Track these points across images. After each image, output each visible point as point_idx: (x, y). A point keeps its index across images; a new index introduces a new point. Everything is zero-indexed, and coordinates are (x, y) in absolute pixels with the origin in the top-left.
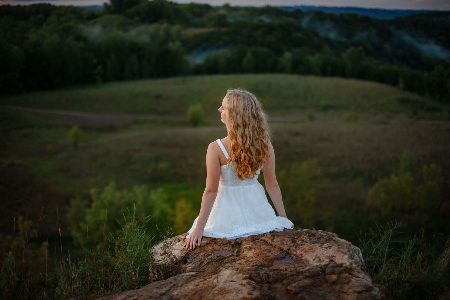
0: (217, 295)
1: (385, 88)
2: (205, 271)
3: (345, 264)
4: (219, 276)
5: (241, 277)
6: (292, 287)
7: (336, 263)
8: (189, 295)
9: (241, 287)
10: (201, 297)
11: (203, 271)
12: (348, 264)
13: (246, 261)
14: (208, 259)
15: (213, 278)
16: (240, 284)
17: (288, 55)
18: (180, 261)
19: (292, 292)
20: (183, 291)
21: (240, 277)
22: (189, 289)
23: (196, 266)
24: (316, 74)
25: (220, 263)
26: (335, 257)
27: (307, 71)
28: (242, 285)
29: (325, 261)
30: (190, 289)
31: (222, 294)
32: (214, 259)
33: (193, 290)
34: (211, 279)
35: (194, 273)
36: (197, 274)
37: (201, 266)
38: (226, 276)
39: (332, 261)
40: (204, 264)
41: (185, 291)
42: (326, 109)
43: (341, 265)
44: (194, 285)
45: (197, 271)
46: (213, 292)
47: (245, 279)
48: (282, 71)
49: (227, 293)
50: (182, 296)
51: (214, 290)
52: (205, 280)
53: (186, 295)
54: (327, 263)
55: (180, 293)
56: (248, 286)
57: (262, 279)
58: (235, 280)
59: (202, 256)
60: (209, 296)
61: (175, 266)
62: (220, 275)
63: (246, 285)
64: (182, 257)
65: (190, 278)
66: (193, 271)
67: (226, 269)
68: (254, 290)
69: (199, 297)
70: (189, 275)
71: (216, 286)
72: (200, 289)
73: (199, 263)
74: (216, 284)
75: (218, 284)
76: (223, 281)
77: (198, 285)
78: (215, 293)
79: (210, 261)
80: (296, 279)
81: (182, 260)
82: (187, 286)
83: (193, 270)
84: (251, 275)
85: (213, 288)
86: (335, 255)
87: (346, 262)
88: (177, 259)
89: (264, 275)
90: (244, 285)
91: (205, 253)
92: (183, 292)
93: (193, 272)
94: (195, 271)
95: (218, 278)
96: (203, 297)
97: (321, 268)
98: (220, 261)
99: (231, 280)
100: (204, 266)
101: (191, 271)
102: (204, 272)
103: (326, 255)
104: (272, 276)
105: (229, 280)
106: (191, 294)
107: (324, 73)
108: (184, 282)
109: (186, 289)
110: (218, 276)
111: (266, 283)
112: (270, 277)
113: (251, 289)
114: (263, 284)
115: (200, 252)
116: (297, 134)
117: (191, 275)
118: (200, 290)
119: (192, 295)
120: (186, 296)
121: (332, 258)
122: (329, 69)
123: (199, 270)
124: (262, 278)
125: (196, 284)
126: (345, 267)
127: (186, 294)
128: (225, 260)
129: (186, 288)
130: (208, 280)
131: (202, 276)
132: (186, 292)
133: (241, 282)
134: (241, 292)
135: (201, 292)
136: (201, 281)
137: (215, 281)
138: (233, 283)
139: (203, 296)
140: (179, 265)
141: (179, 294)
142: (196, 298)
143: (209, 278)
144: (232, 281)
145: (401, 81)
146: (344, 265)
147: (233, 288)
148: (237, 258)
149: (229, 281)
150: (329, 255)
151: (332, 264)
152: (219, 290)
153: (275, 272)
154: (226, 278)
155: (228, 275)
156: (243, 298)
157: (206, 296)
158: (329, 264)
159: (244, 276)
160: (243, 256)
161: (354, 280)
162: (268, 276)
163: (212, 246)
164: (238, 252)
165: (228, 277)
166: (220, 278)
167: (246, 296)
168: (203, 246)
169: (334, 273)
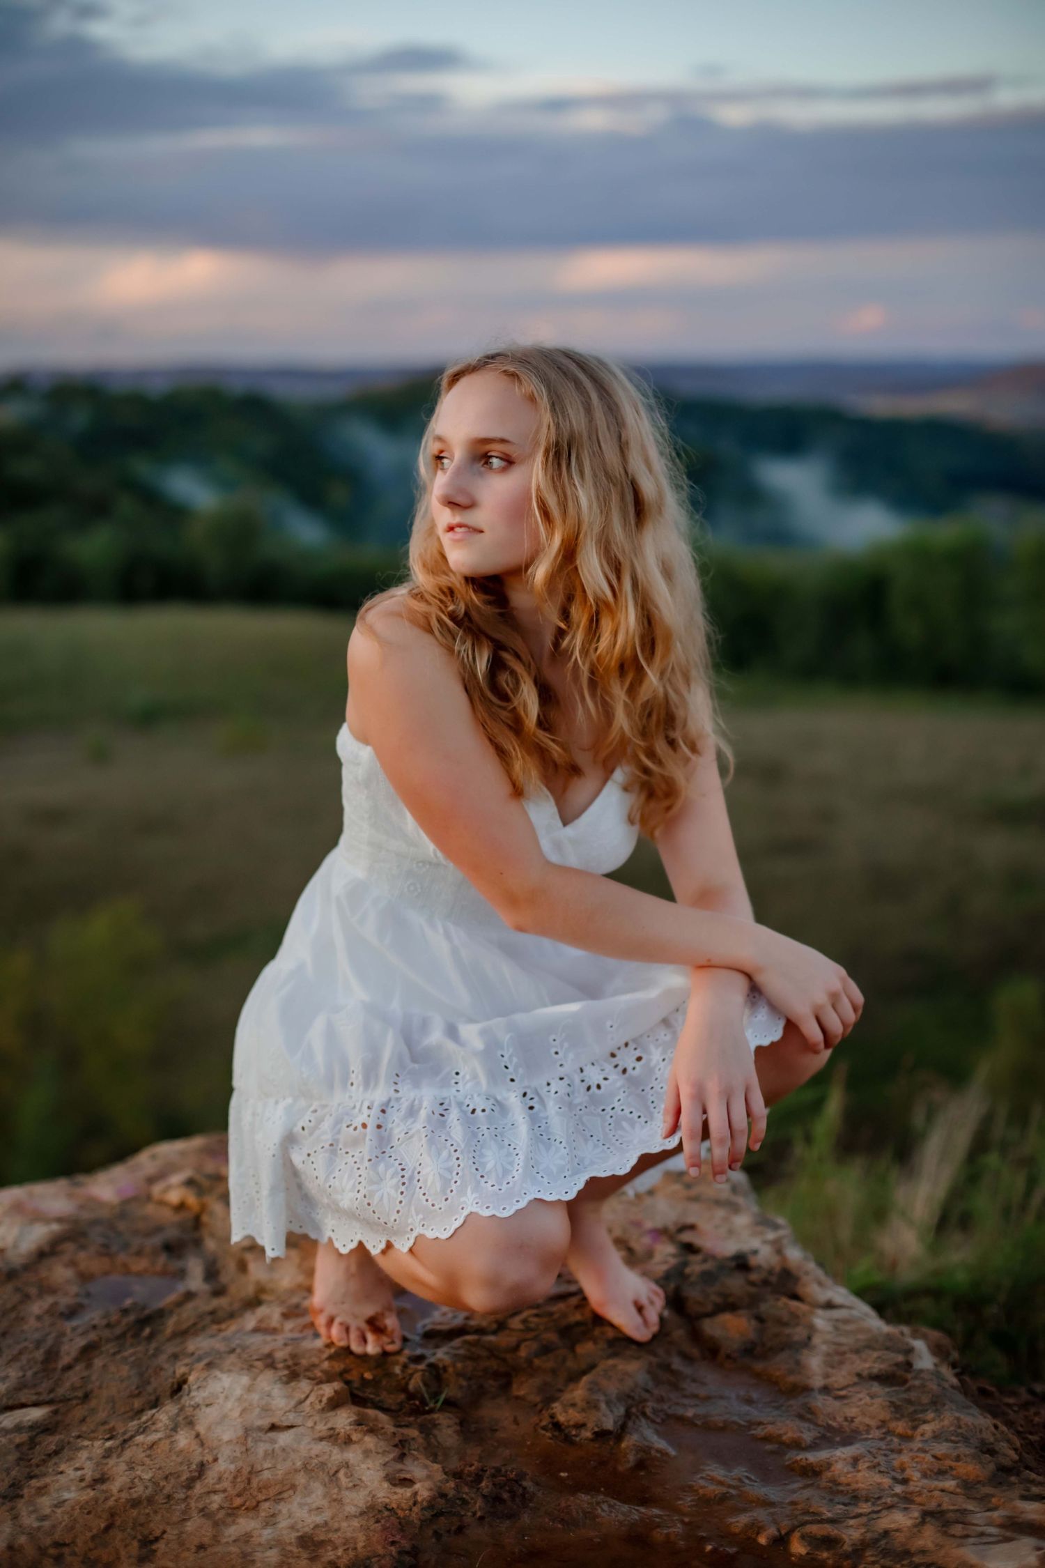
0: (229, 1515)
2: (92, 1391)
3: (755, 1252)
4: (189, 1411)
5: (311, 1399)
6: (573, 1405)
7: (711, 1255)
8: (79, 1542)
9: (336, 1455)
10: (148, 1542)
11: (80, 1394)
13: (285, 1310)
14: (80, 1330)
15: (160, 1425)
16: (321, 1439)
19: (587, 1434)
20: (36, 1524)
21: (307, 1397)
22: (67, 1507)
23: (29, 1374)
25: (151, 1337)
26: (692, 1227)
28: (332, 1437)
29: (658, 1257)
30: (73, 1508)
31: (256, 1507)
32: (108, 1326)
33: (88, 1509)
34: (159, 1435)
35: (36, 1414)
36: (59, 1418)
37: (55, 1369)
38: (231, 1407)
39: (690, 1248)
40: (65, 1360)
41: (47, 1524)
43: (741, 1263)
44: (82, 1480)
45: (45, 1397)
46: (200, 1505)
47: (334, 1404)
49: (278, 1498)
50: (42, 1551)
51: (198, 1488)
52: (125, 1441)
53: (65, 1545)
54: (673, 1261)
55: (23, 1539)
56: (370, 1441)
57: (411, 1387)
58: (291, 1418)
59: (39, 1318)
60: (190, 1526)
62: (197, 1406)
63: (355, 1437)
65: (32, 1443)
66: (23, 1400)
67: (210, 1365)
68: (402, 1457)
69: (135, 1544)
70: (18, 1428)
71: (202, 1467)
72: (124, 1495)
73: (39, 1355)
74: (197, 1459)
75: (210, 1458)
76: (227, 1434)
77: (101, 1479)
78: (215, 1506)
79: (93, 1336)
80: (570, 1364)
82: (42, 1491)
83: (24, 1397)
84: (349, 1377)
85: (192, 1480)
86: (690, 1220)
87: (755, 1243)
89: (413, 1366)
90: (348, 1441)
91: (50, 1300)
92: (39, 1528)
94: (34, 1398)
95: (191, 1423)
96: (157, 1539)
98: (142, 1329)
99: (266, 1422)
100: (68, 1368)
101: (10, 1403)
102: (86, 1397)
103: (648, 1224)
104: (451, 1370)
105: (259, 1423)
106: (89, 1534)
108: (14, 1473)
109: (47, 1511)
110: (182, 1409)
111: (441, 1410)
112: (445, 1376)
113: (391, 1456)
114: (428, 1417)
115: (21, 1302)
117: (32, 1428)
118: (128, 1501)
119: (93, 1538)
120: (66, 1550)
121: (687, 1237)
123: (51, 1391)
124: (407, 1384)
125: (89, 1473)
126: (763, 1265)
127: (57, 1536)
128: (170, 1324)
129: (45, 1503)
130: (140, 1438)
131: (83, 1420)
132: (54, 1527)
133: (322, 1428)
134: (349, 1476)
135: (135, 1513)
136: (108, 1454)
137: (183, 1440)
138: (284, 1438)
139: (158, 1533)
141: (21, 1546)
142: (123, 1553)
143: (143, 1430)
144: (273, 1428)
146: (754, 1260)
147: (299, 1464)
148: (222, 1302)
149: (260, 1429)
150: (658, 1222)
151: (696, 1266)
152: (226, 1484)
153: (457, 1342)
154: (236, 1413)
155: (239, 1399)
156: (374, 1511)
157: (172, 1533)
158: (685, 1264)
159: (328, 1390)
160: (250, 1290)
161: (821, 1321)
162: (436, 1373)
163: (72, 1263)
164: (211, 1273)
165: (244, 1411)
166: (205, 1419)
167: (384, 1493)
168: (27, 1267)
169: (729, 1305)
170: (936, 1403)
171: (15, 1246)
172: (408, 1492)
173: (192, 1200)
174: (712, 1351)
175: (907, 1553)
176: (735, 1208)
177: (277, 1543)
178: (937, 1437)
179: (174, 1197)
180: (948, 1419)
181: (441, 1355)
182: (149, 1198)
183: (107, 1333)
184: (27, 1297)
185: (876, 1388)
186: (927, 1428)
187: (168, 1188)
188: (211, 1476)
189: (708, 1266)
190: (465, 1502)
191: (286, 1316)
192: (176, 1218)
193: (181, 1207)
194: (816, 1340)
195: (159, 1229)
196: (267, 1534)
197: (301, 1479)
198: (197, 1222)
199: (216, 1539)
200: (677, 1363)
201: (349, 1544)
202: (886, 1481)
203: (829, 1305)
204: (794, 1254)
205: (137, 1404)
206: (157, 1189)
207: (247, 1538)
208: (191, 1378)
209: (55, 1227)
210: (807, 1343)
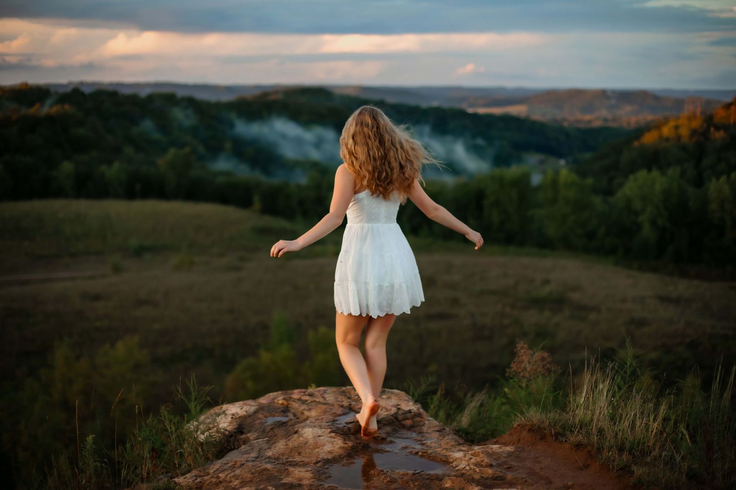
0: (314, 449)
1: (231, 212)
3: (413, 409)
4: (301, 435)
7: (403, 410)
9: (332, 440)
12: (415, 409)
15: (295, 437)
16: (329, 438)
17: (67, 167)
18: (235, 432)
19: (380, 438)
21: (325, 432)
23: (260, 433)
24: (117, 196)
25: (286, 426)
26: (399, 405)
27: (103, 192)
28: (331, 437)
29: (392, 410)
31: (319, 448)
34: (295, 439)
35: (265, 439)
37: (266, 432)
39: (399, 409)
40: (268, 430)
42: (139, 252)
43: (410, 411)
46: (308, 448)
47: (331, 432)
48: (59, 193)
49: (323, 446)
51: (307, 445)
52: (289, 440)
54: (396, 411)
56: (338, 438)
58: (323, 435)
59: (258, 424)
60: (307, 451)
61: (230, 439)
63: (335, 437)
64: (235, 428)
67: (302, 428)
68: (345, 441)
71: (307, 442)
72: (292, 447)
74: (305, 441)
76: (310, 437)
78: (311, 448)
79: (272, 426)
81: (237, 432)
82: (274, 447)
83: (261, 437)
85: (305, 444)
86: (399, 404)
87: (413, 408)
88: (229, 431)
89: (344, 428)
91: (259, 421)
92: (278, 452)
93: (260, 439)
94: (263, 437)
95: (302, 437)
97: (392, 416)
98: (283, 425)
99: (318, 435)
100: (270, 432)
101: (257, 438)
102: (275, 436)
103: (391, 404)
105: (316, 436)
106: (287, 452)
107: (130, 194)
108: (266, 446)
110: (299, 435)
111: (351, 435)
113: (343, 440)
114: (348, 436)
116: (97, 298)
117: (265, 441)
121: (399, 407)
122: (138, 187)
123: (267, 436)
124: (344, 430)
125: (284, 445)
126: (414, 412)
127: (282, 453)
128: (289, 424)
129: (277, 448)
130: (292, 439)
131: (277, 439)
132: (280, 452)
133: (329, 436)
134: (336, 443)
135: (296, 449)
136: (287, 442)
137: (301, 439)
138: (321, 438)
139: (301, 451)
140: (236, 437)
144: (319, 436)
145: (256, 199)
146: (413, 411)
147: (325, 441)
148: (300, 419)
150: (393, 404)
151: (400, 412)
152: (312, 444)
153: (352, 424)
154: (311, 434)
155: (311, 432)
156: (341, 448)
157: (304, 451)
158: (398, 412)
159: (329, 430)
160: (305, 417)
161: (426, 422)
162: (349, 429)
163: (263, 414)
164: (295, 415)
165: (313, 434)
166: (305, 435)
167: (343, 445)
168: (252, 415)
169: (406, 419)
170: (448, 435)
171: (249, 410)
172: (347, 445)
173: (285, 402)
174: (404, 427)
175: (440, 454)
176: (409, 402)
177: (324, 452)
178: (448, 439)
179: (280, 402)
180: (450, 437)
181: (350, 426)
182: (274, 403)
183: (275, 426)
184: (255, 420)
185: (437, 432)
186: (446, 438)
187: (279, 400)
188: (309, 443)
189: (403, 412)
190: (357, 447)
191: (316, 420)
192: (283, 406)
193: (282, 404)
194: (425, 425)
195: (279, 408)
196: (322, 451)
197: (327, 443)
198: (287, 407)
199: (312, 452)
200: (397, 428)
201: (337, 452)
202: (437, 445)
203: (428, 420)
204: (422, 410)
205: (287, 436)
206: (276, 401)
207: (318, 452)
208: (299, 430)
209: (257, 407)
210: (424, 425)
